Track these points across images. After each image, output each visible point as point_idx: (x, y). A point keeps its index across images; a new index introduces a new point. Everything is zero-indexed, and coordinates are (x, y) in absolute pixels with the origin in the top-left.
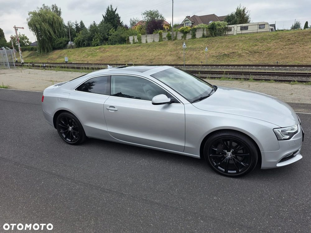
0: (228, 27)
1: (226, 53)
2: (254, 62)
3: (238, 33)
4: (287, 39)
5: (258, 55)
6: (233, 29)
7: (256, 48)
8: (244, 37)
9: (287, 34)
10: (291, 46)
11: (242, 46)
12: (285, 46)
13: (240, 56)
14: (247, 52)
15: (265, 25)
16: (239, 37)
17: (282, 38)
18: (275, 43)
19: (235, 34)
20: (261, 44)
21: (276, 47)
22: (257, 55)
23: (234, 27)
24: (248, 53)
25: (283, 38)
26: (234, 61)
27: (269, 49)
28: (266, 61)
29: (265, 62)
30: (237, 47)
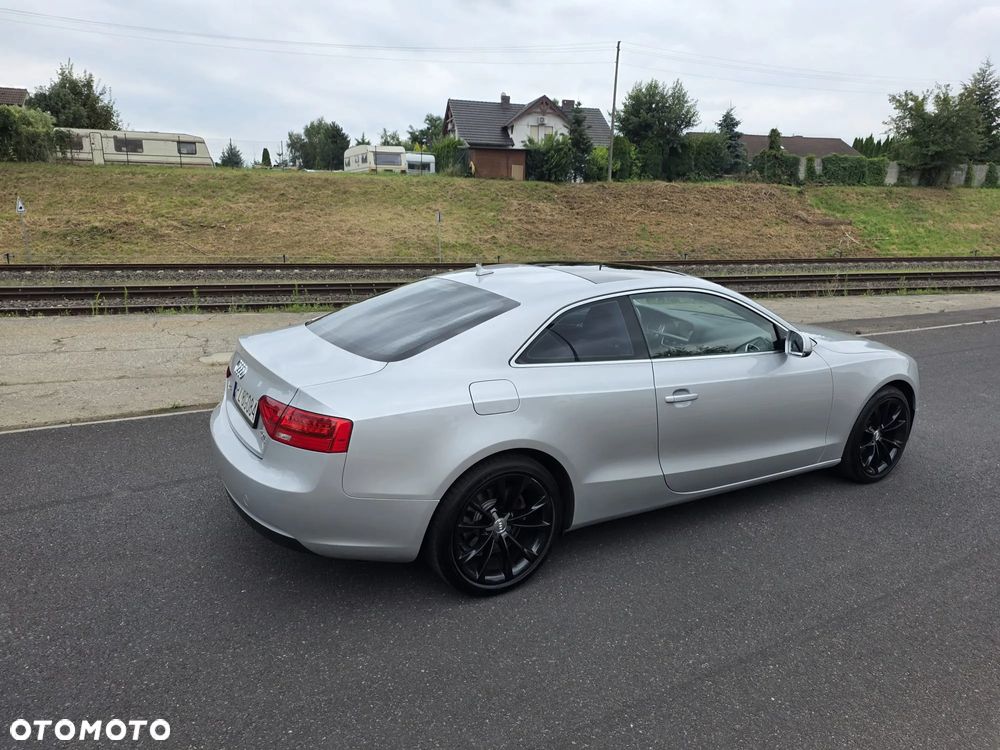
0: (70, 134)
1: (97, 224)
2: (211, 256)
3: (107, 157)
4: (277, 193)
5: (216, 234)
6: (86, 143)
7: (197, 213)
8: (142, 174)
9: (273, 180)
10: (296, 215)
11: (150, 204)
12: (280, 211)
13: (155, 235)
14: (175, 223)
15: (194, 143)
16: (124, 173)
17: (261, 188)
18: (249, 200)
19: (99, 160)
20: (208, 202)
21: (257, 214)
22: (210, 235)
23: (88, 136)
24: (180, 229)
25: (266, 190)
26: (141, 252)
27: (239, 218)
28: (246, 254)
29: (247, 256)
30: (130, 207)
